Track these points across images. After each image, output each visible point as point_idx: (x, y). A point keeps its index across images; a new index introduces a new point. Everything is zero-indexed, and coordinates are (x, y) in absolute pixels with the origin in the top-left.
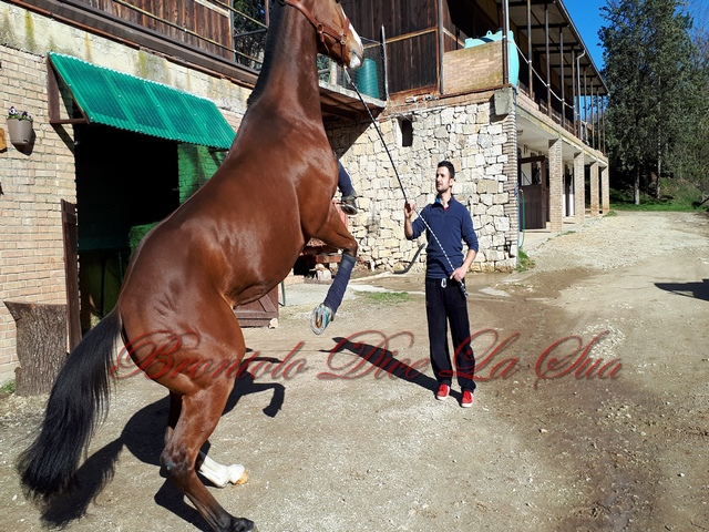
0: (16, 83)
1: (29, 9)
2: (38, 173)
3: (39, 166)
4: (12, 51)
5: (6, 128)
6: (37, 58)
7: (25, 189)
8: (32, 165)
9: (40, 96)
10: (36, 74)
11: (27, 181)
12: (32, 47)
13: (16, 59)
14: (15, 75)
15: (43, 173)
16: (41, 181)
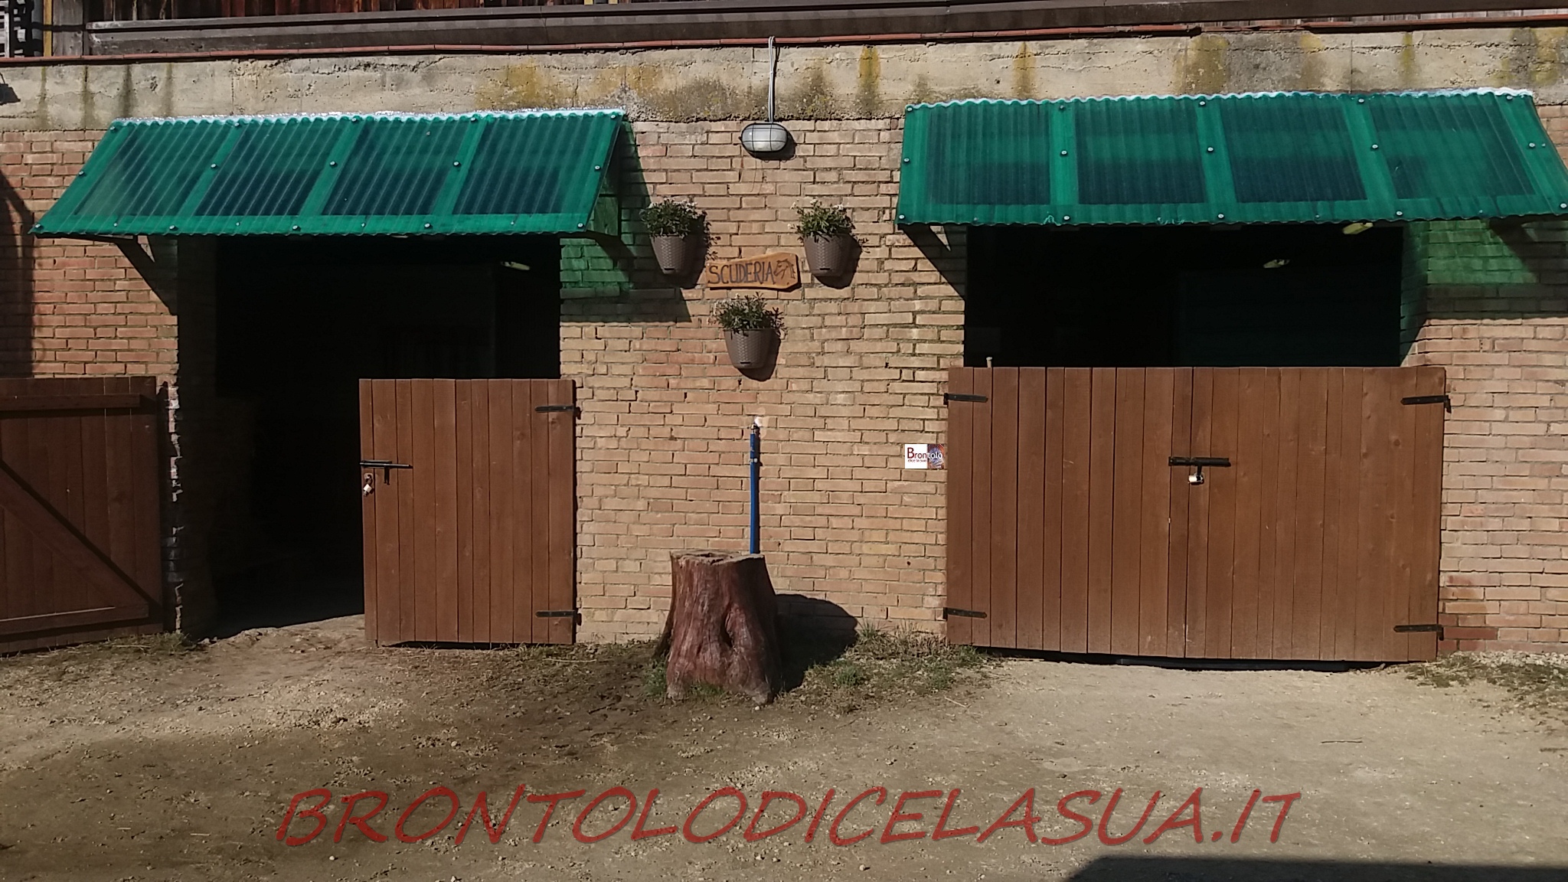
0: (833, 176)
1: (870, 43)
2: (869, 319)
3: (872, 307)
4: (826, 125)
5: (801, 253)
6: (881, 124)
7: (840, 346)
8: (854, 307)
9: (883, 188)
10: (882, 151)
11: (844, 333)
12: (869, 106)
13: (835, 137)
14: (829, 163)
15: (883, 319)
16: (879, 332)
